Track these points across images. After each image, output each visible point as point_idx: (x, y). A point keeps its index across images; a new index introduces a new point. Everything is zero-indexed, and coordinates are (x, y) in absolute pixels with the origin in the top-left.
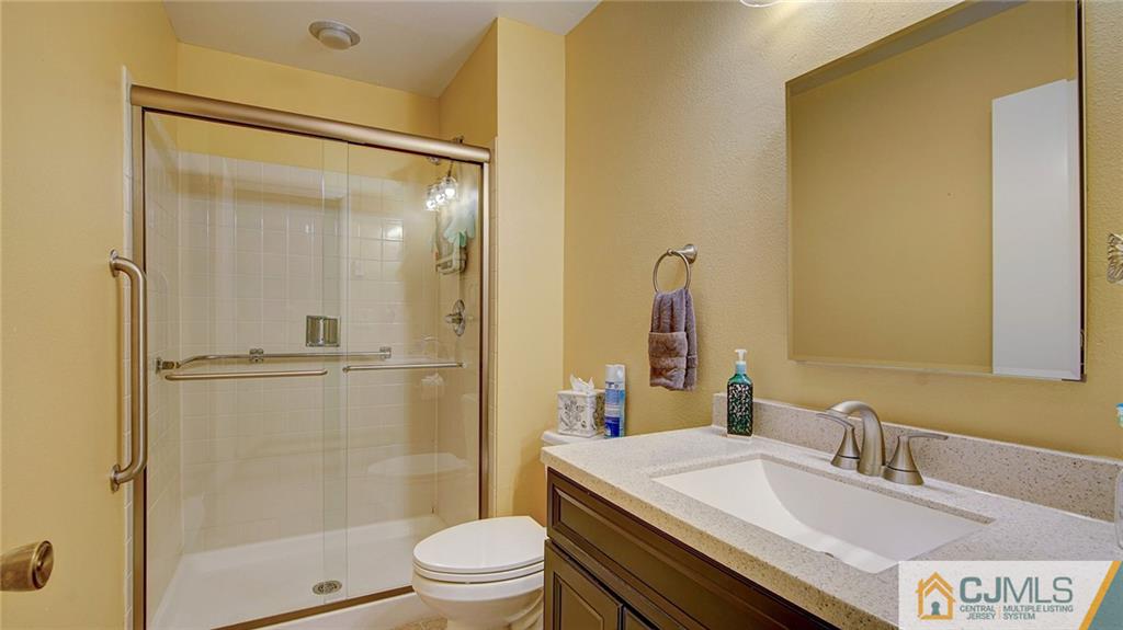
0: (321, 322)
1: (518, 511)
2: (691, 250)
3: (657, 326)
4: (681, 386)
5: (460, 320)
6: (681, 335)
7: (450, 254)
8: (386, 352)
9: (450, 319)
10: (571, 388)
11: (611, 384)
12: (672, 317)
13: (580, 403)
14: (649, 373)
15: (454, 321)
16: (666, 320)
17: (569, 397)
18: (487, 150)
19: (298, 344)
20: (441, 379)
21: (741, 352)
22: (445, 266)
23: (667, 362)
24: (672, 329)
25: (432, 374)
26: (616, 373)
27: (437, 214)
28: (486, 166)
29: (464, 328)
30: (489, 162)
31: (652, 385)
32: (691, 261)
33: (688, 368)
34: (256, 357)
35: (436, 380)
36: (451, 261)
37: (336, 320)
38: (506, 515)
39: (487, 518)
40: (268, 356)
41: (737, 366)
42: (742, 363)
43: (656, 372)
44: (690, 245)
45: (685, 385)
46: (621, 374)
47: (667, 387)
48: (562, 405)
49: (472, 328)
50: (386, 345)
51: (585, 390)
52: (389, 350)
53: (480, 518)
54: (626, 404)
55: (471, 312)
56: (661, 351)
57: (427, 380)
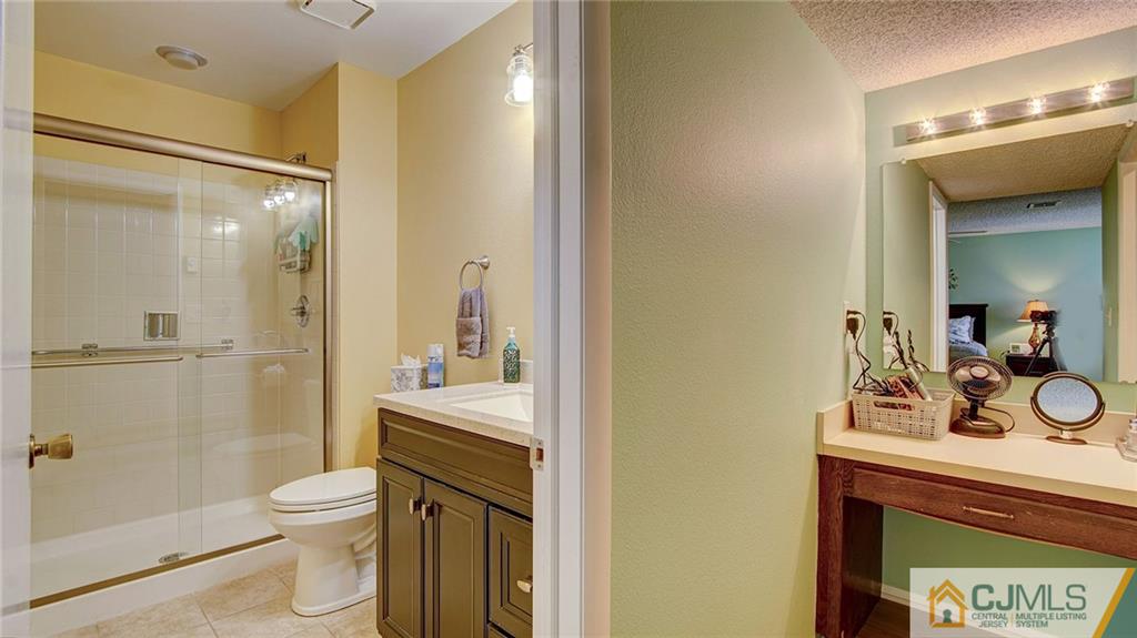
0: (161, 318)
1: (359, 462)
2: (486, 260)
3: (461, 315)
4: (477, 355)
5: (303, 313)
6: (477, 319)
7: (295, 256)
8: (227, 346)
9: (294, 312)
10: (402, 364)
11: (432, 358)
12: (471, 308)
13: (409, 374)
14: (456, 346)
15: (297, 314)
16: (467, 309)
17: (400, 370)
18: (329, 170)
19: (138, 337)
20: (283, 368)
21: (512, 329)
22: (289, 266)
23: (468, 338)
24: (471, 316)
25: (273, 364)
26: (437, 350)
27: (275, 214)
28: (328, 184)
29: (307, 319)
30: (331, 181)
31: (459, 355)
32: (486, 268)
33: (481, 343)
34: (89, 351)
35: (279, 369)
36: (296, 262)
37: (176, 315)
38: (350, 467)
39: (331, 470)
40: (102, 350)
41: (510, 339)
42: (512, 336)
43: (461, 346)
44: (485, 257)
45: (480, 354)
46: (440, 351)
47: (469, 356)
48: (394, 377)
49: (316, 321)
50: (229, 337)
51: (413, 365)
52: (231, 341)
53: (325, 471)
54: (445, 374)
55: (314, 306)
56: (464, 330)
57: (270, 369)
